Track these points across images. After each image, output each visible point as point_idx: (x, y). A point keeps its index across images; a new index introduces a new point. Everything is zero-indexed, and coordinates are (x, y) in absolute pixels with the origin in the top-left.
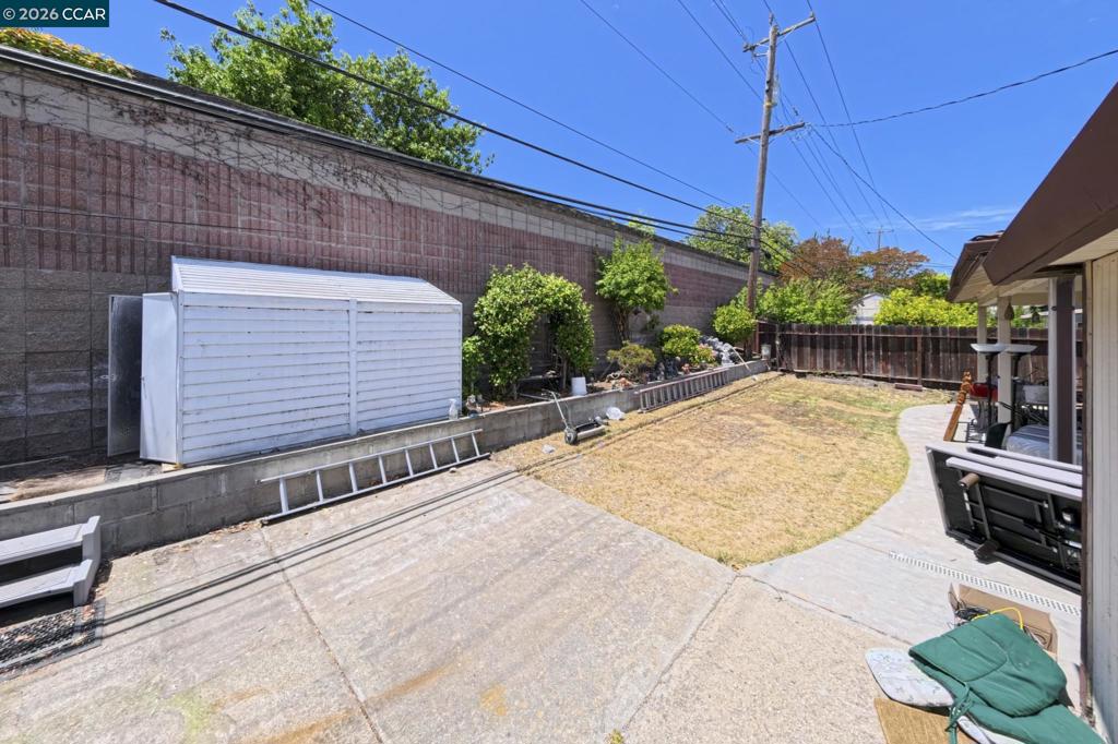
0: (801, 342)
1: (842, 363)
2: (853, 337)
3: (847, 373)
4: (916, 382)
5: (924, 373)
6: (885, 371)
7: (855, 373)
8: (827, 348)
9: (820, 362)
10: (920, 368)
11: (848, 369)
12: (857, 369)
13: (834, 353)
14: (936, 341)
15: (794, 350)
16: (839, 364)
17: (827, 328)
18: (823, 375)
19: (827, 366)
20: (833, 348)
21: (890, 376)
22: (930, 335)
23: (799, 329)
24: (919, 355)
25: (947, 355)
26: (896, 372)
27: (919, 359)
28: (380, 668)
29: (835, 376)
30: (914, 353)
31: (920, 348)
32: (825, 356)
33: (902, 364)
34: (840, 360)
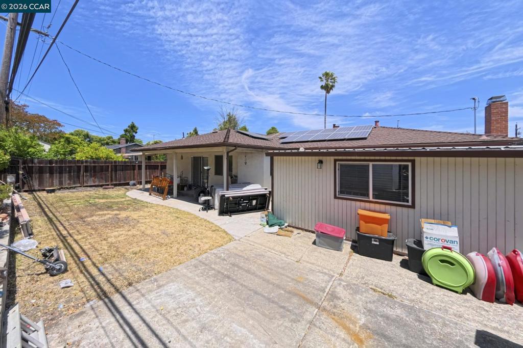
0: (41, 171)
1: (70, 181)
2: (78, 166)
3: (74, 186)
4: (108, 185)
5: (112, 181)
6: (94, 182)
7: (79, 185)
8: (61, 173)
9: (56, 182)
10: (110, 179)
11: (74, 183)
12: (80, 183)
13: (66, 176)
14: (116, 166)
15: (36, 176)
16: (69, 182)
17: (62, 161)
18: (59, 189)
19: (61, 183)
20: (65, 173)
21: (97, 184)
22: (113, 164)
23: (39, 163)
24: (110, 173)
25: (120, 172)
26: (99, 182)
27: (109, 175)
28: (304, 310)
29: (67, 188)
30: (107, 173)
31: (110, 170)
32: (60, 178)
33: (102, 178)
34: (70, 179)
